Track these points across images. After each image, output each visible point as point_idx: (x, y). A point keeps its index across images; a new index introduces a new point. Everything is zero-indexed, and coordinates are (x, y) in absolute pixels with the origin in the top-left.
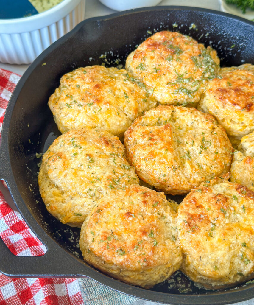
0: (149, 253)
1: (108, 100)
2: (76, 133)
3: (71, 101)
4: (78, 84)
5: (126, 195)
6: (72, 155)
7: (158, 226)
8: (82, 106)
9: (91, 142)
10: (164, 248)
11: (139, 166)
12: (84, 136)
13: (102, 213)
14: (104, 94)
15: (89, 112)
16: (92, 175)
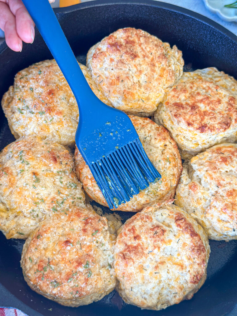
0: (82, 284)
1: (61, 109)
2: (25, 145)
3: (23, 106)
4: (31, 86)
5: (67, 221)
6: (18, 171)
7: (94, 256)
8: (33, 113)
9: (39, 157)
10: (98, 278)
11: (86, 185)
12: (33, 149)
13: (42, 239)
14: (57, 102)
15: (40, 121)
16: (37, 196)
